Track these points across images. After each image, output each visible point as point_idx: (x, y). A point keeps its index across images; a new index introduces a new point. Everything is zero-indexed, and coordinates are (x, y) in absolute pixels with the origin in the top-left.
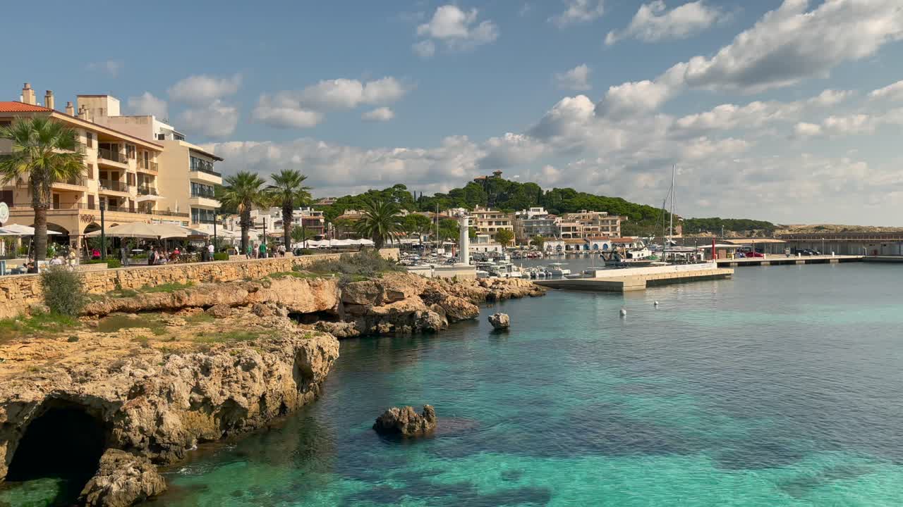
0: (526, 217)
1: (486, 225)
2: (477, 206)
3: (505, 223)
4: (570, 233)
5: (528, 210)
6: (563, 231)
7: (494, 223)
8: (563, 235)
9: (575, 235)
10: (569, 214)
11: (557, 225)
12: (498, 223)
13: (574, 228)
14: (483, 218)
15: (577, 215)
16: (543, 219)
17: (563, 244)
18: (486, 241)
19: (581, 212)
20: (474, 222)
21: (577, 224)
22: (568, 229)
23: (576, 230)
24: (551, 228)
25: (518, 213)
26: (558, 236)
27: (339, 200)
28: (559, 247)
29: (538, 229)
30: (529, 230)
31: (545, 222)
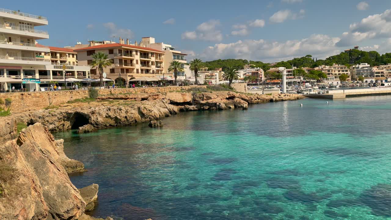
0: (358, 67)
1: (337, 72)
2: (334, 64)
3: (347, 71)
4: (380, 75)
5: (359, 64)
6: (376, 74)
7: (341, 71)
8: (376, 76)
9: (382, 76)
10: (381, 66)
11: (373, 71)
12: (343, 71)
13: (382, 72)
14: (336, 69)
15: (385, 66)
16: (367, 68)
17: (374, 80)
18: (334, 80)
19: (387, 65)
20: (331, 71)
21: (384, 70)
22: (379, 73)
23: (383, 73)
24: (370, 72)
25: (354, 66)
26: (374, 76)
27: (278, 63)
28: (372, 81)
29: (363, 73)
30: (358, 74)
31: (367, 70)
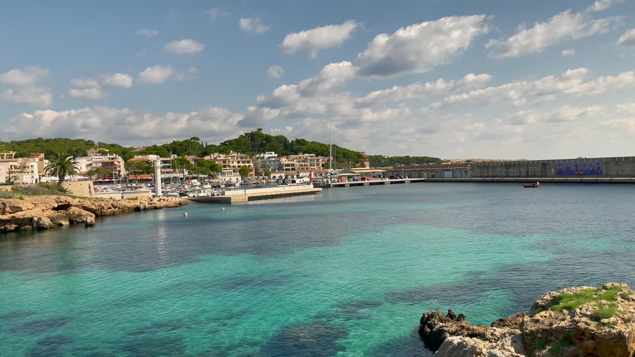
0: (263, 157)
1: (236, 164)
2: (231, 151)
3: (248, 162)
4: (290, 168)
5: (264, 153)
6: (285, 166)
7: (241, 162)
8: (286, 169)
9: (293, 169)
10: (291, 156)
11: (282, 163)
12: (244, 162)
13: (293, 165)
14: (234, 159)
15: (296, 156)
16: (274, 159)
17: (283, 175)
18: (231, 174)
19: (298, 154)
20: (227, 162)
21: (295, 162)
22: (288, 165)
23: (294, 166)
24: (278, 164)
25: (258, 156)
26: (283, 170)
27: (147, 148)
28: (281, 177)
29: (270, 165)
30: (264, 166)
31: (274, 161)
